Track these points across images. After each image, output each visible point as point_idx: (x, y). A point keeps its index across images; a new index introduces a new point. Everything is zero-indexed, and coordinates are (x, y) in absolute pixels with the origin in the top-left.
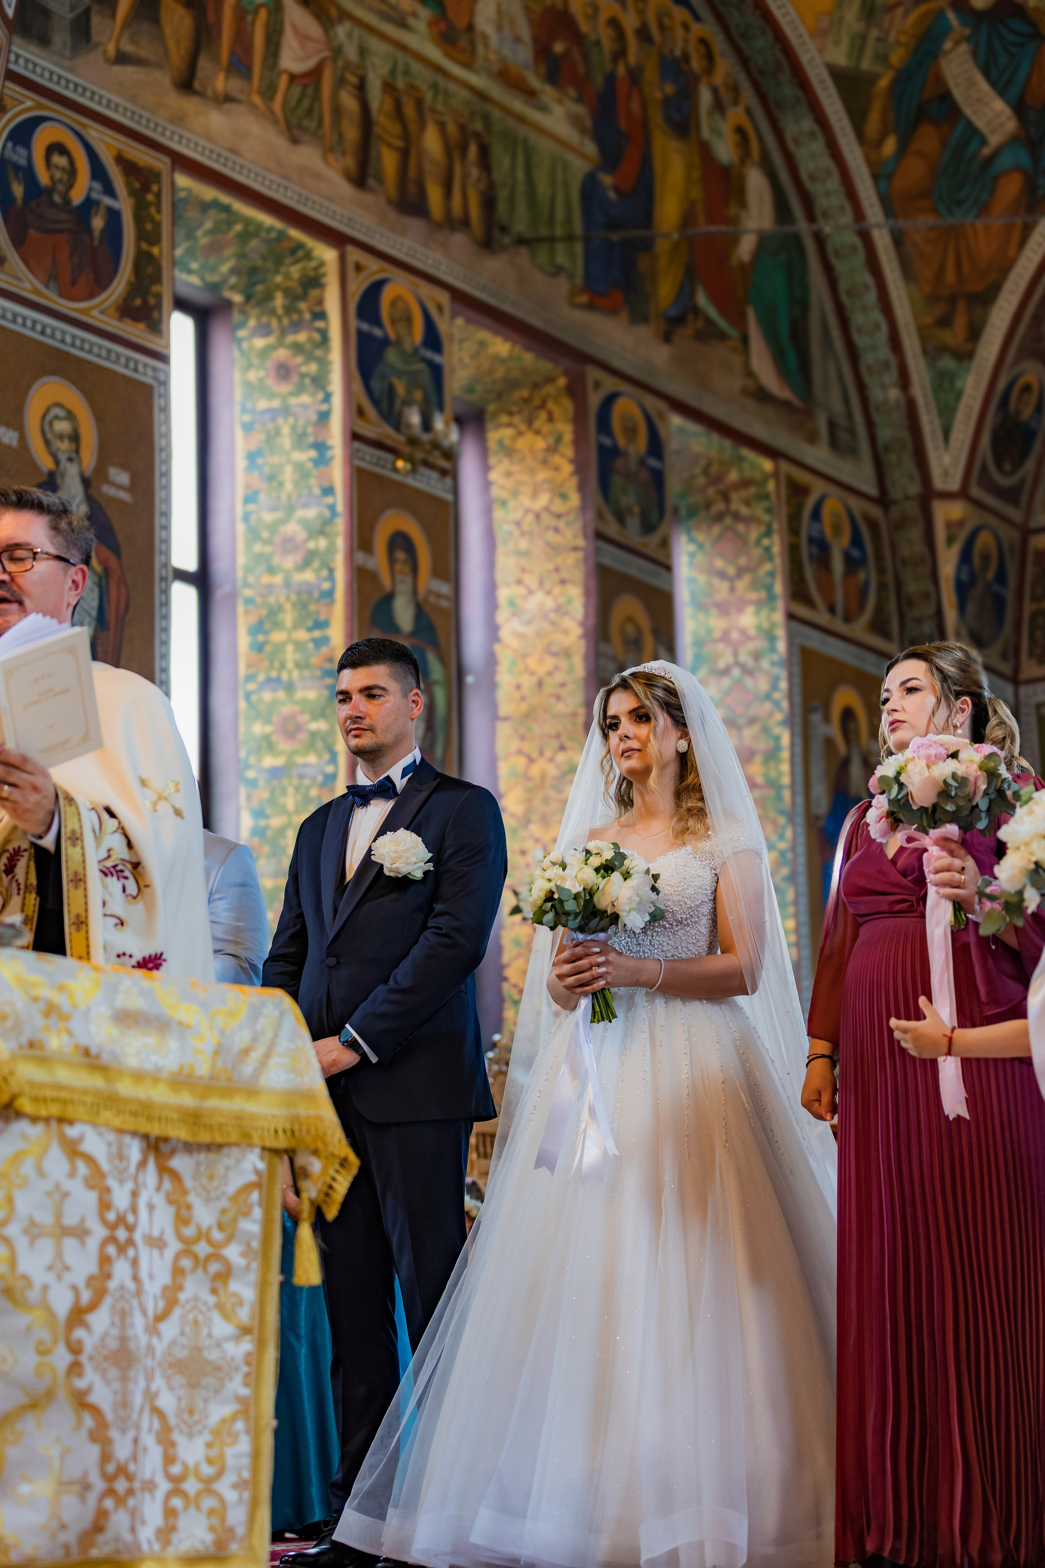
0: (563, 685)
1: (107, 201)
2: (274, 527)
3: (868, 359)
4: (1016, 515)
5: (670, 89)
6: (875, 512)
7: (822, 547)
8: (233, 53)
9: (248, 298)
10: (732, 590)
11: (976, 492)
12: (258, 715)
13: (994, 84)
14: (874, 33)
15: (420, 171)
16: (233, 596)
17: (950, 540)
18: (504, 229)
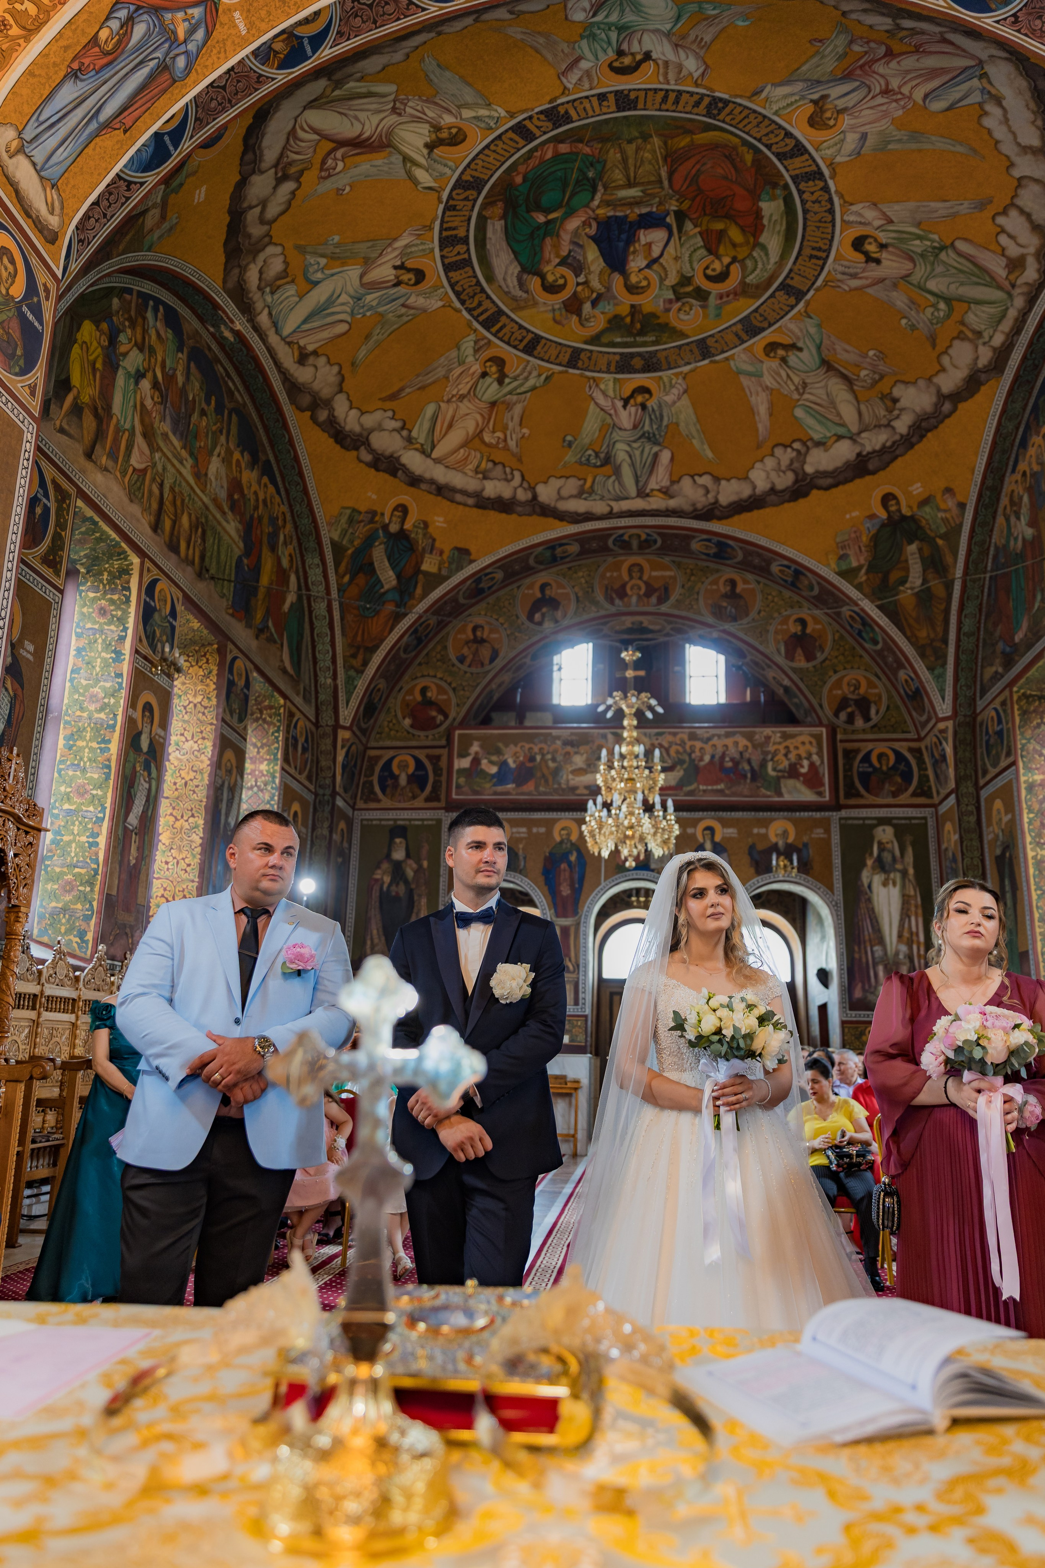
0: (197, 786)
1: (44, 500)
2: (87, 688)
3: (321, 664)
4: (364, 740)
5: (271, 529)
6: (313, 729)
7: (295, 739)
8: (111, 448)
9: (88, 572)
10: (258, 752)
11: (355, 728)
12: (64, 782)
13: (391, 564)
14: (351, 530)
15: (179, 532)
16: (59, 719)
17: (343, 747)
18: (207, 571)
